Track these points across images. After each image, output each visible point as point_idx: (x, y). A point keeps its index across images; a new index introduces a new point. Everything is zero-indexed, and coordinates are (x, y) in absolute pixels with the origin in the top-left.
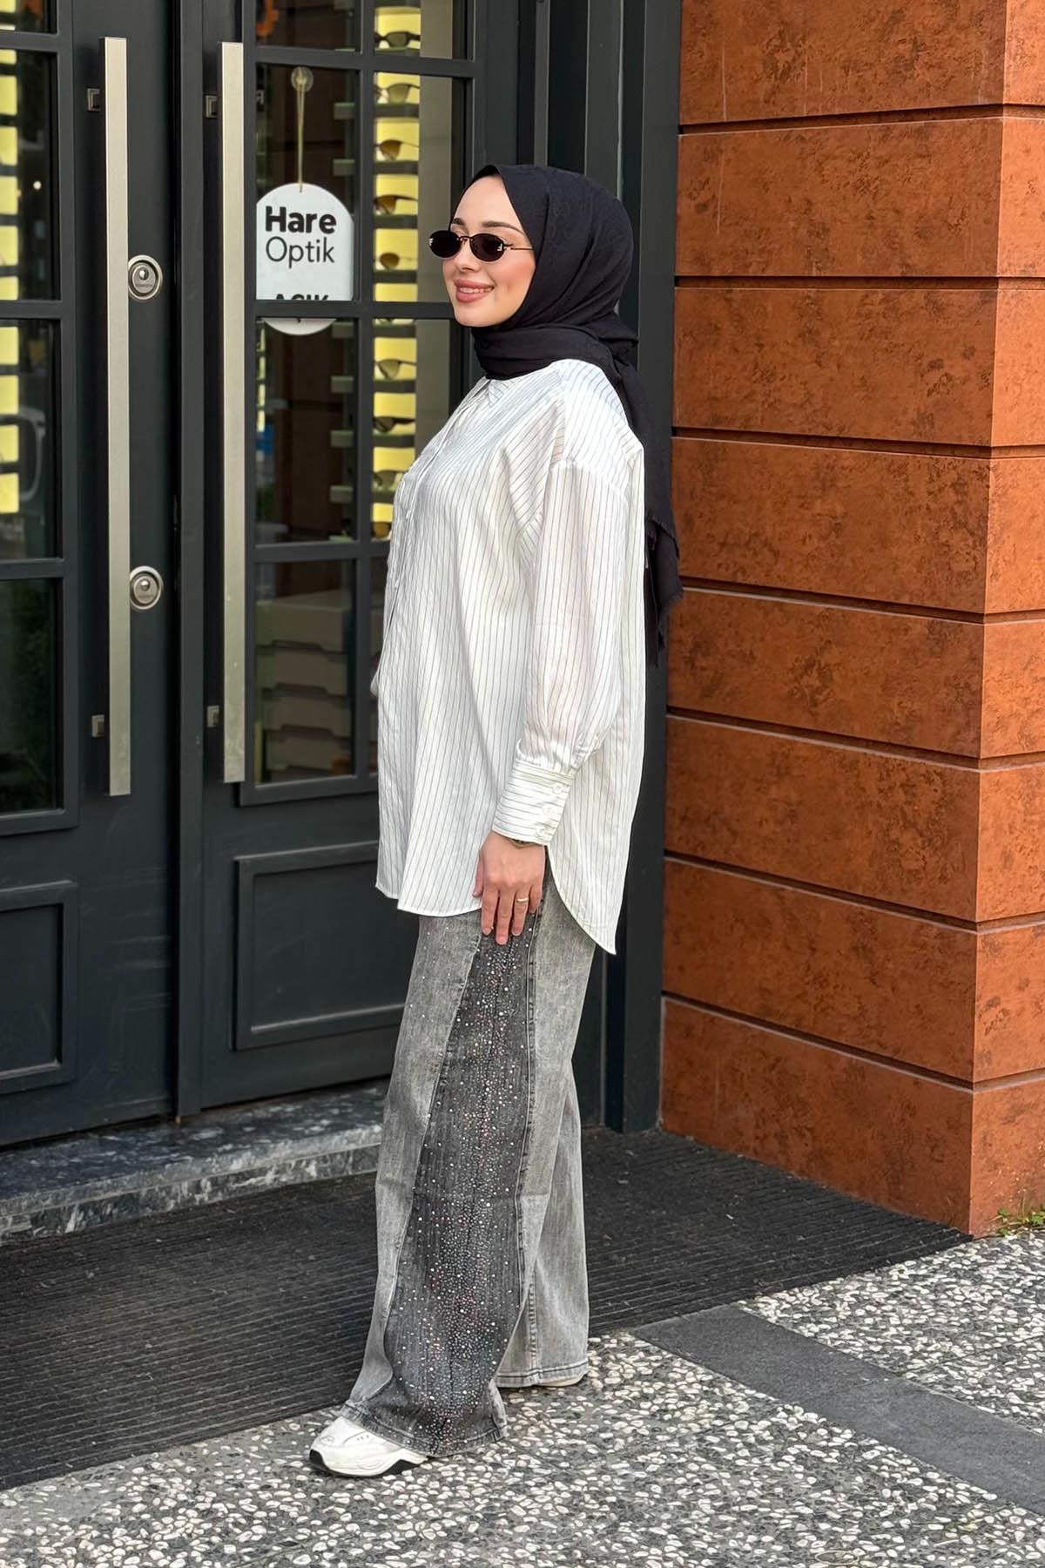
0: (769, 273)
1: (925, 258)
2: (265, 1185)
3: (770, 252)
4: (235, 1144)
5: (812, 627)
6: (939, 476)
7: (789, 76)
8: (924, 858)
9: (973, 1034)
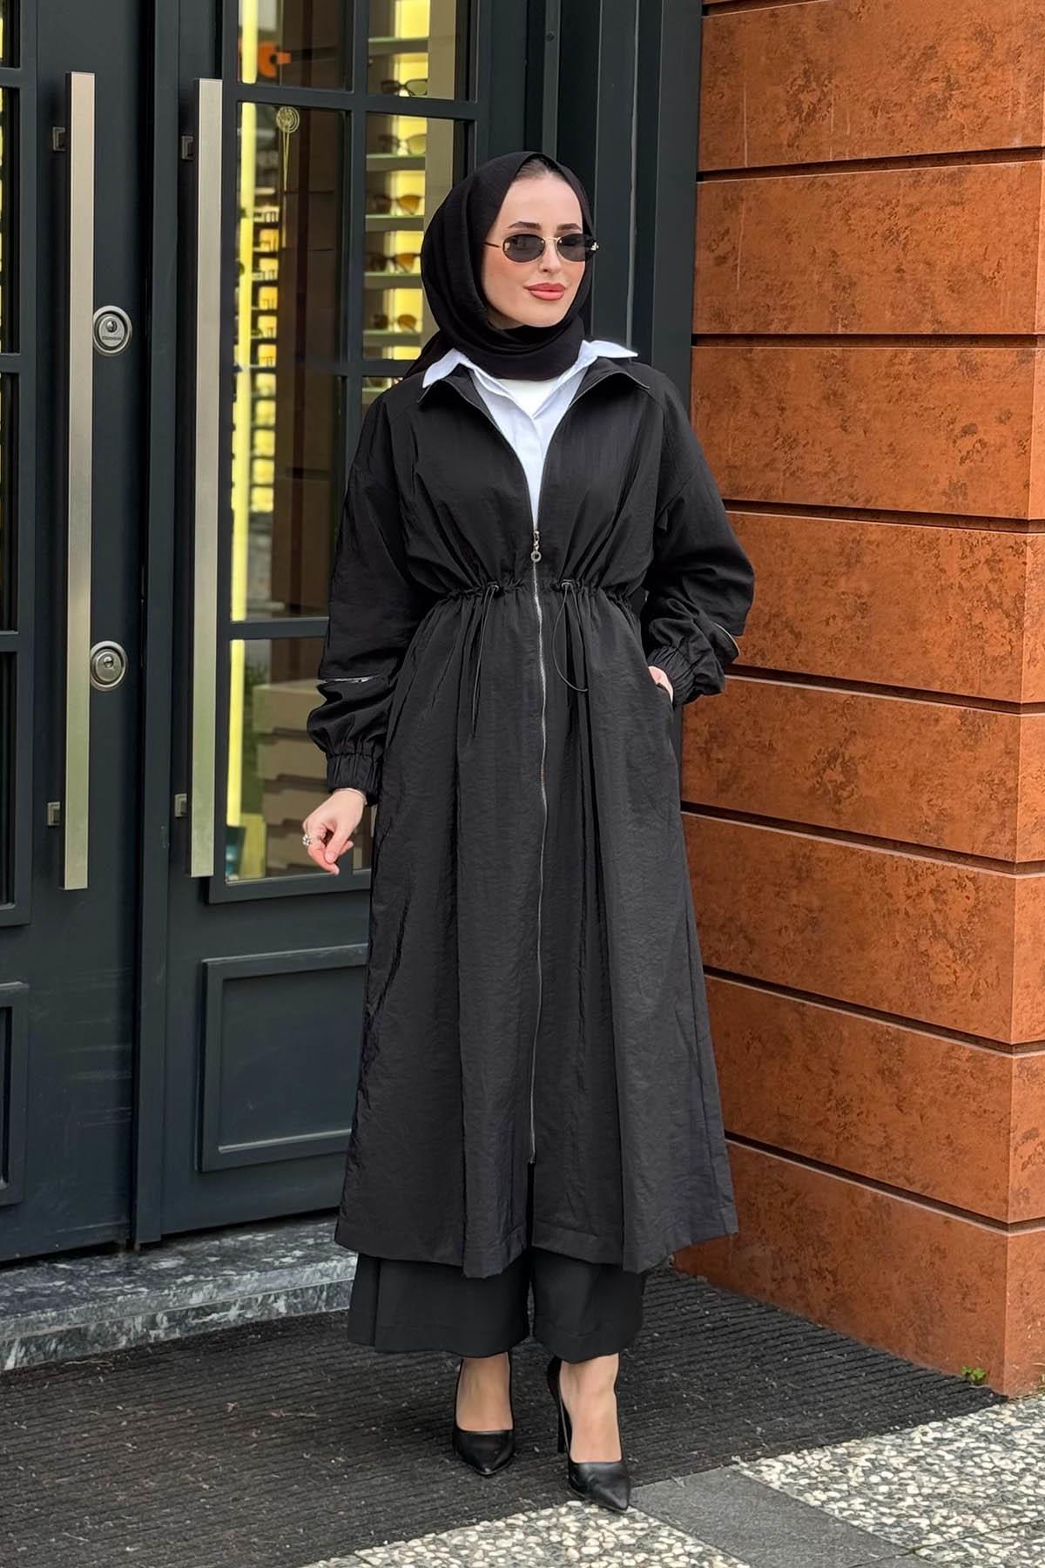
0: (790, 331)
1: (959, 314)
2: (230, 1322)
3: (793, 308)
4: (197, 1275)
5: (835, 716)
6: (972, 551)
7: (814, 119)
8: (955, 972)
9: (1007, 1170)
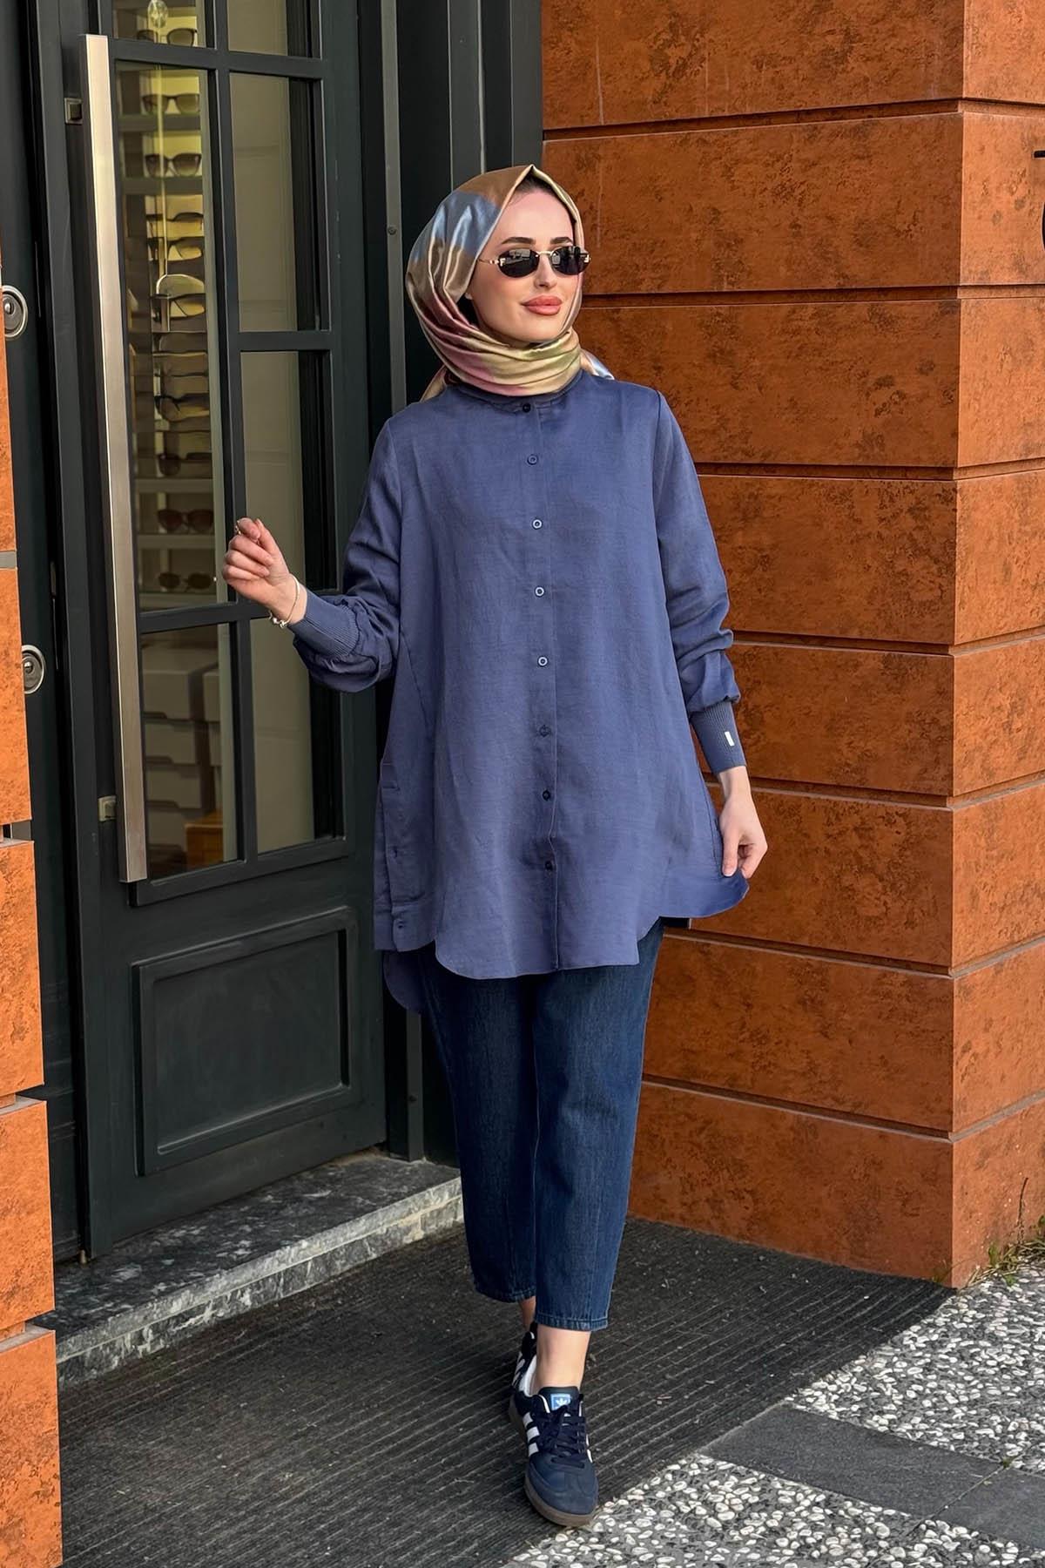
0: (665, 290)
1: (868, 268)
2: (206, 1324)
3: (667, 267)
6: (892, 500)
7: (683, 74)
8: (885, 903)
9: (951, 1083)
